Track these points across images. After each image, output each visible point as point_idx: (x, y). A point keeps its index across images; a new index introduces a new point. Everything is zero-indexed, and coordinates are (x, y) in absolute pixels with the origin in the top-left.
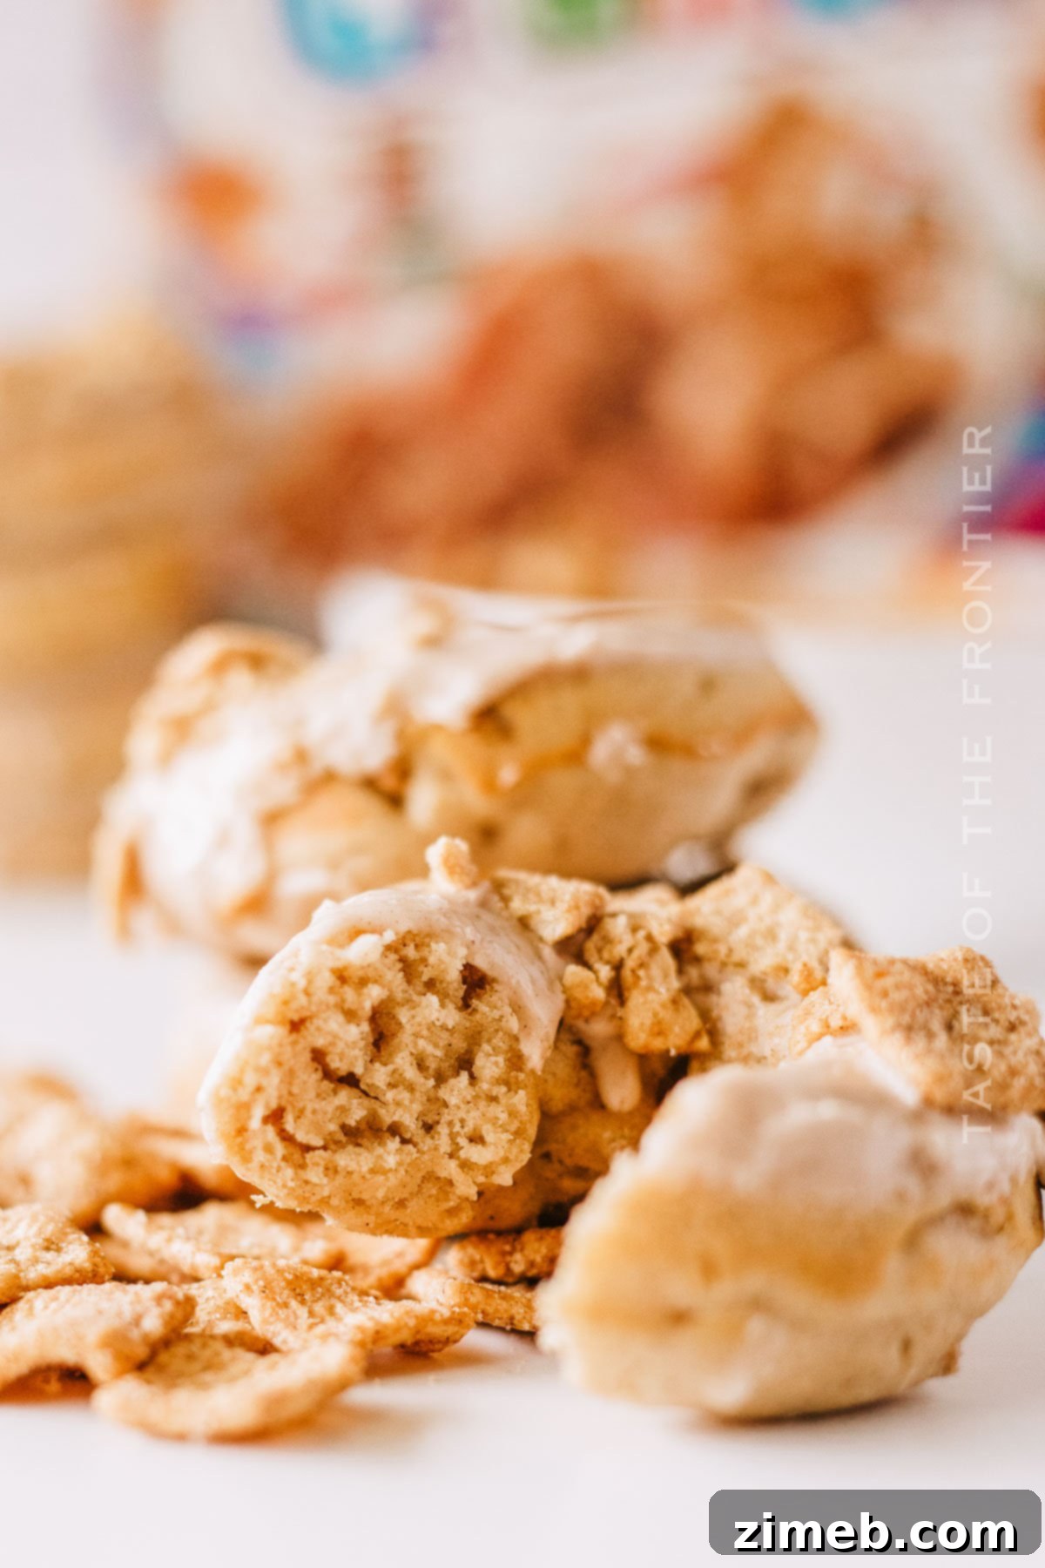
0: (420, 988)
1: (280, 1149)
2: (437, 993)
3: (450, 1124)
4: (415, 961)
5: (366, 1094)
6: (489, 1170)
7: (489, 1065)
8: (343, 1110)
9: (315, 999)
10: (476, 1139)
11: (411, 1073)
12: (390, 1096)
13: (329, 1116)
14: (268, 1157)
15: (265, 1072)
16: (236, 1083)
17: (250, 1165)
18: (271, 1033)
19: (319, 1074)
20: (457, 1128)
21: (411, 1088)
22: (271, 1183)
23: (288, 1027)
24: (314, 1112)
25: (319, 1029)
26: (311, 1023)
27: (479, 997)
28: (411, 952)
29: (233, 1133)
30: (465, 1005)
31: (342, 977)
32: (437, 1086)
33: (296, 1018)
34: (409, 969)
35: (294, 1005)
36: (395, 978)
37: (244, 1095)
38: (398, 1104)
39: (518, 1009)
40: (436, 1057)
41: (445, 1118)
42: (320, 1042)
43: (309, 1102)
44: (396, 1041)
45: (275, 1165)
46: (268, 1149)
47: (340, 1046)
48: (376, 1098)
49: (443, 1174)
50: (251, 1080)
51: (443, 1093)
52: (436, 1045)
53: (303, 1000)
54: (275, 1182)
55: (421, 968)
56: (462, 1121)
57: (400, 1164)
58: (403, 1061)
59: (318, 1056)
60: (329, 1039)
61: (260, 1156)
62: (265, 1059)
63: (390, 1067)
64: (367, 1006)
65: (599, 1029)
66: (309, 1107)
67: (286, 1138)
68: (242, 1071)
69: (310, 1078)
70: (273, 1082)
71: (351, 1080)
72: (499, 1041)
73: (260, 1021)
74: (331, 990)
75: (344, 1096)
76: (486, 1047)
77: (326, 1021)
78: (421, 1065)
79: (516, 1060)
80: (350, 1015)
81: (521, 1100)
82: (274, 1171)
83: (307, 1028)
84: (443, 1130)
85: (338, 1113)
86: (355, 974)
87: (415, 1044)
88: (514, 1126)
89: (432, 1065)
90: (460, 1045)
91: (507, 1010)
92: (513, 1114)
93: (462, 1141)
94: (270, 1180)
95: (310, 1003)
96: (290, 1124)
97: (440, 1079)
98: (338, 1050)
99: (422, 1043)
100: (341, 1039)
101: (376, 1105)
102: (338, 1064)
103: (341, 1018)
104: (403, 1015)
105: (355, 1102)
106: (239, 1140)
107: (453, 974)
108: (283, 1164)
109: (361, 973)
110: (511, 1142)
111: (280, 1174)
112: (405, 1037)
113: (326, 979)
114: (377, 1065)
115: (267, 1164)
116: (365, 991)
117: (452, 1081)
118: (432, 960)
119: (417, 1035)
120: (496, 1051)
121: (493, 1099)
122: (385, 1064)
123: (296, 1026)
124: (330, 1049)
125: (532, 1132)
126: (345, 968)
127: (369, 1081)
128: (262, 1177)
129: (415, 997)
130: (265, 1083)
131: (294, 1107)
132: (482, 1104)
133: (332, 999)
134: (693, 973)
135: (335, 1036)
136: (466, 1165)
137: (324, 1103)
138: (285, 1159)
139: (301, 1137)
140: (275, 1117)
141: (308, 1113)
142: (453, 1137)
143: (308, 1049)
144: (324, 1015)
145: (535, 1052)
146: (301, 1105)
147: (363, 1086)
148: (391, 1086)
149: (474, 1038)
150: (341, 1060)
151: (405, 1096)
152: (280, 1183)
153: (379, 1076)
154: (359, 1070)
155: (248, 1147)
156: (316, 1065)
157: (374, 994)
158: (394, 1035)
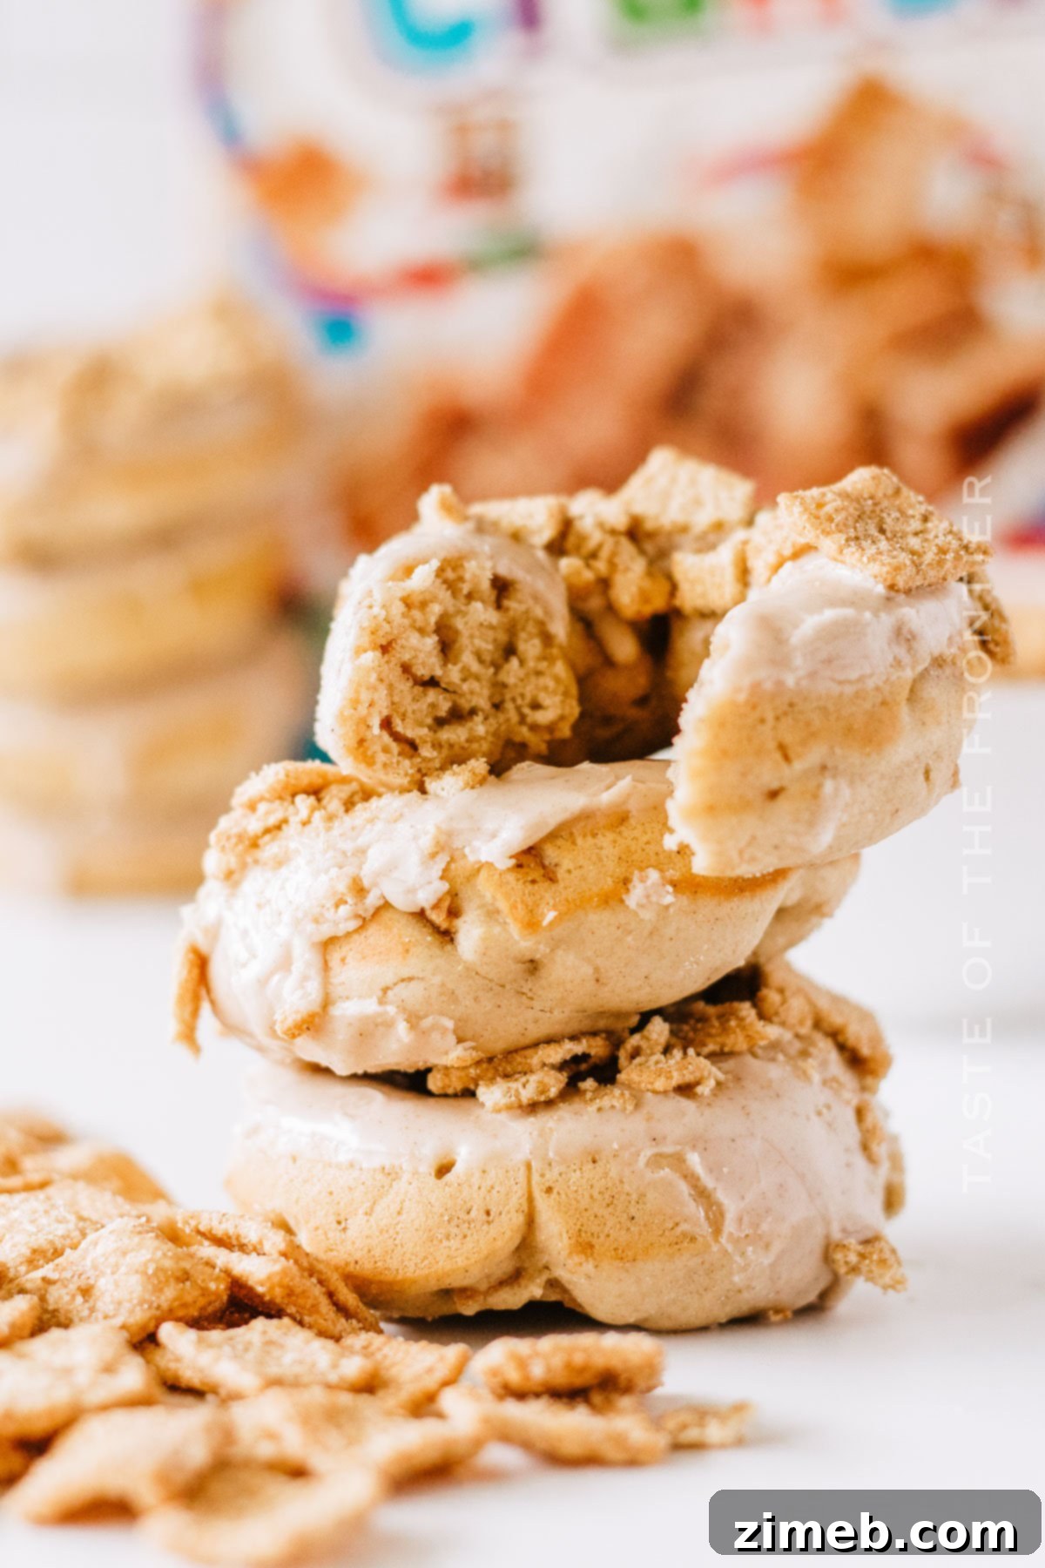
0: (463, 600)
1: (395, 747)
2: (477, 600)
3: (513, 700)
4: (454, 581)
5: (446, 690)
6: (551, 728)
7: (530, 647)
8: (433, 706)
9: (395, 624)
10: (536, 706)
11: (475, 667)
12: (465, 687)
13: (425, 713)
14: (388, 755)
15: (374, 689)
16: (355, 703)
17: (375, 767)
18: (371, 657)
19: (410, 683)
20: (519, 701)
21: (477, 678)
22: (396, 775)
23: (380, 650)
24: (414, 712)
25: (403, 647)
26: (396, 644)
27: (508, 598)
28: (450, 575)
29: (356, 745)
30: (499, 606)
31: (408, 603)
32: (496, 673)
33: (384, 642)
34: (452, 586)
35: (381, 633)
36: (445, 595)
37: (363, 710)
38: (472, 693)
39: (536, 598)
40: (488, 651)
41: (508, 696)
42: (406, 657)
43: (409, 705)
44: (457, 646)
45: (395, 760)
46: (386, 750)
47: (422, 656)
48: (454, 692)
49: (517, 739)
50: (365, 697)
51: (502, 677)
52: (486, 641)
53: (386, 627)
54: (398, 774)
55: (460, 585)
56: (522, 696)
57: (487, 732)
58: (468, 659)
59: (406, 669)
60: (413, 653)
61: (382, 758)
62: (373, 678)
63: (459, 666)
64: (433, 620)
65: (595, 604)
66: (410, 711)
67: (397, 737)
68: (357, 692)
69: (405, 686)
70: (382, 696)
71: (432, 683)
72: (531, 628)
73: (359, 651)
74: (404, 615)
75: (432, 695)
76: (523, 635)
77: (407, 639)
78: (481, 661)
79: (547, 639)
80: (422, 631)
81: (560, 668)
82: (395, 765)
83: (394, 649)
84: (509, 706)
85: (430, 709)
86: (416, 599)
87: (472, 643)
88: (561, 689)
89: (488, 658)
90: (503, 637)
91: (530, 602)
92: (557, 680)
93: (526, 711)
94: (394, 773)
95: (391, 627)
96: (399, 726)
97: (497, 667)
98: (420, 661)
99: (477, 642)
100: (420, 651)
101: (454, 697)
102: (422, 672)
103: (417, 635)
104: (459, 623)
105: (441, 697)
106: (361, 750)
107: (486, 585)
108: (400, 758)
109: (421, 598)
110: (563, 702)
111: (401, 766)
112: (464, 640)
113: (398, 609)
114: (450, 666)
115: (388, 762)
116: (428, 609)
117: (507, 667)
118: (467, 576)
119: (472, 637)
120: (531, 636)
121: (539, 673)
122: (455, 664)
123: (385, 649)
124: (414, 661)
125: (574, 690)
126: (409, 596)
127: (446, 680)
128: (387, 774)
129: (463, 608)
130: (376, 696)
131: (397, 712)
132: (533, 679)
133: (406, 622)
134: (650, 547)
135: (416, 650)
136: (534, 728)
137: (419, 704)
138: (400, 754)
139: (410, 734)
140: (387, 724)
141: (409, 714)
142: (518, 709)
143: (399, 665)
144: (404, 636)
145: (560, 628)
146: (402, 710)
147: (443, 685)
148: (464, 680)
149: (512, 629)
150: (424, 667)
151: (475, 685)
152: (402, 772)
153: (453, 674)
154: (438, 672)
155: (369, 753)
156: (406, 676)
157: (436, 610)
158: (454, 642)
